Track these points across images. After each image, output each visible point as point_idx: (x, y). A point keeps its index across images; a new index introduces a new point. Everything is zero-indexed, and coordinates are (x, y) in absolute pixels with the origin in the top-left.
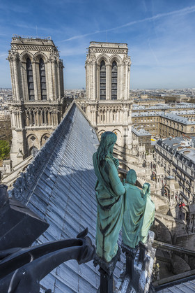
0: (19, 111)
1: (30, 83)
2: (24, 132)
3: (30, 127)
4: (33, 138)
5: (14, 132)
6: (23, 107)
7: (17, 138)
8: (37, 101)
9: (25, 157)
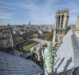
0: (56, 30)
1: (59, 23)
2: (56, 35)
3: (57, 34)
4: (58, 37)
5: (54, 35)
6: (57, 30)
7: (54, 36)
8: (60, 28)
9: (56, 41)
